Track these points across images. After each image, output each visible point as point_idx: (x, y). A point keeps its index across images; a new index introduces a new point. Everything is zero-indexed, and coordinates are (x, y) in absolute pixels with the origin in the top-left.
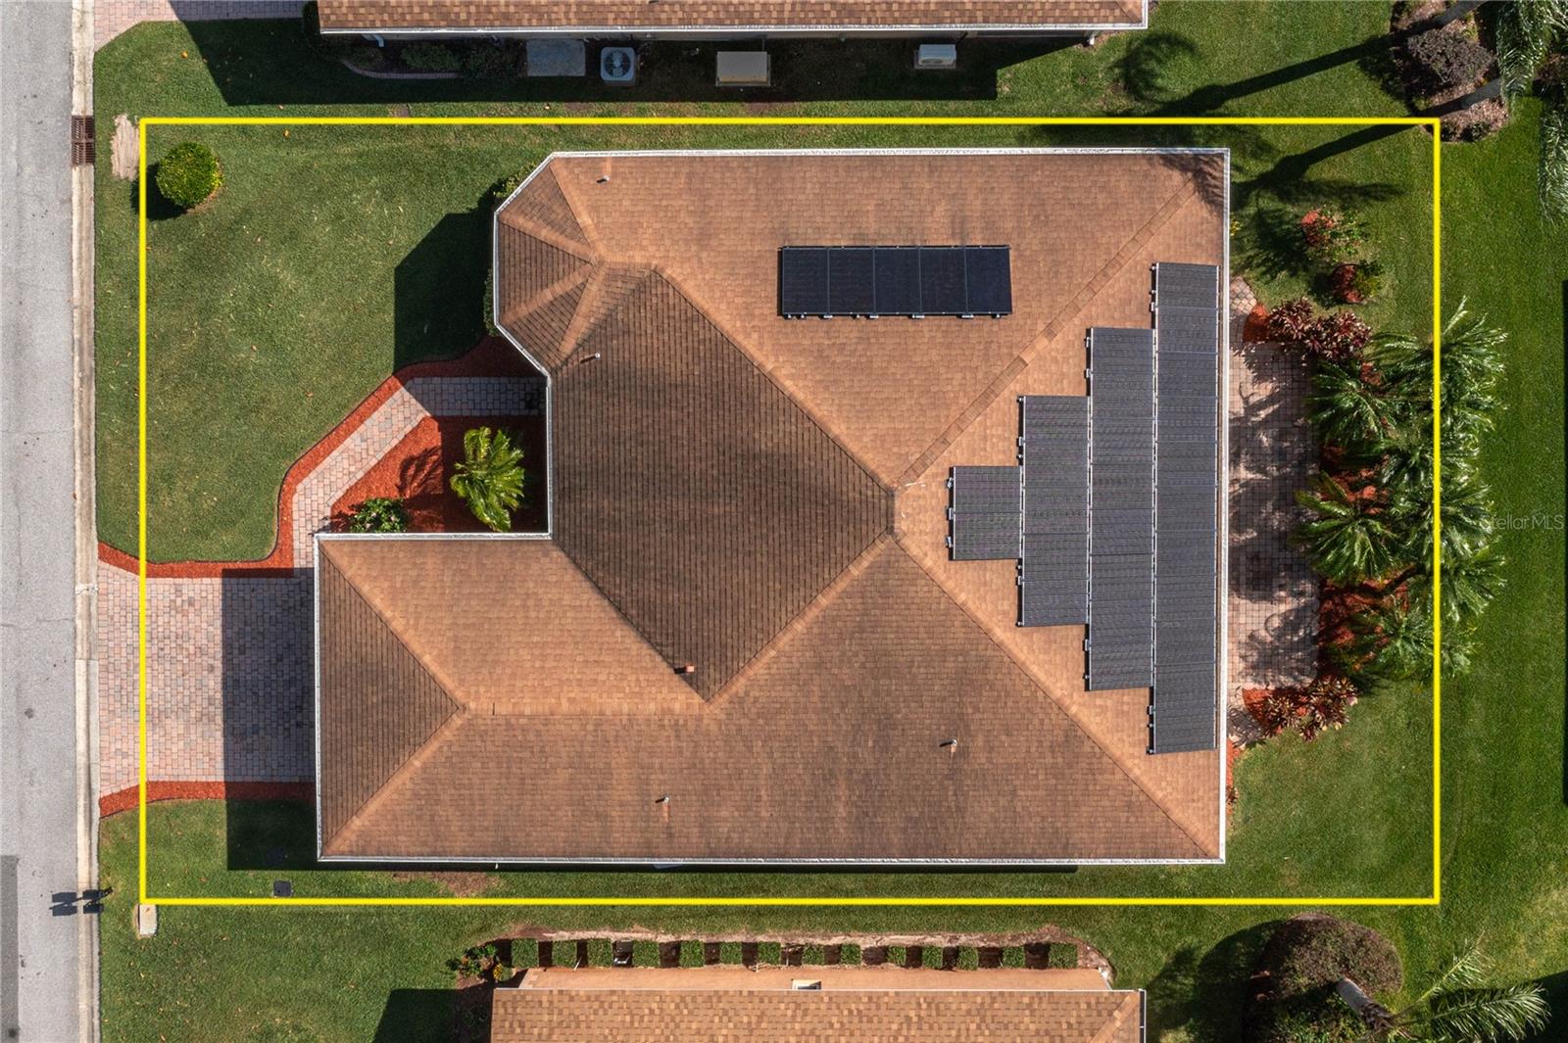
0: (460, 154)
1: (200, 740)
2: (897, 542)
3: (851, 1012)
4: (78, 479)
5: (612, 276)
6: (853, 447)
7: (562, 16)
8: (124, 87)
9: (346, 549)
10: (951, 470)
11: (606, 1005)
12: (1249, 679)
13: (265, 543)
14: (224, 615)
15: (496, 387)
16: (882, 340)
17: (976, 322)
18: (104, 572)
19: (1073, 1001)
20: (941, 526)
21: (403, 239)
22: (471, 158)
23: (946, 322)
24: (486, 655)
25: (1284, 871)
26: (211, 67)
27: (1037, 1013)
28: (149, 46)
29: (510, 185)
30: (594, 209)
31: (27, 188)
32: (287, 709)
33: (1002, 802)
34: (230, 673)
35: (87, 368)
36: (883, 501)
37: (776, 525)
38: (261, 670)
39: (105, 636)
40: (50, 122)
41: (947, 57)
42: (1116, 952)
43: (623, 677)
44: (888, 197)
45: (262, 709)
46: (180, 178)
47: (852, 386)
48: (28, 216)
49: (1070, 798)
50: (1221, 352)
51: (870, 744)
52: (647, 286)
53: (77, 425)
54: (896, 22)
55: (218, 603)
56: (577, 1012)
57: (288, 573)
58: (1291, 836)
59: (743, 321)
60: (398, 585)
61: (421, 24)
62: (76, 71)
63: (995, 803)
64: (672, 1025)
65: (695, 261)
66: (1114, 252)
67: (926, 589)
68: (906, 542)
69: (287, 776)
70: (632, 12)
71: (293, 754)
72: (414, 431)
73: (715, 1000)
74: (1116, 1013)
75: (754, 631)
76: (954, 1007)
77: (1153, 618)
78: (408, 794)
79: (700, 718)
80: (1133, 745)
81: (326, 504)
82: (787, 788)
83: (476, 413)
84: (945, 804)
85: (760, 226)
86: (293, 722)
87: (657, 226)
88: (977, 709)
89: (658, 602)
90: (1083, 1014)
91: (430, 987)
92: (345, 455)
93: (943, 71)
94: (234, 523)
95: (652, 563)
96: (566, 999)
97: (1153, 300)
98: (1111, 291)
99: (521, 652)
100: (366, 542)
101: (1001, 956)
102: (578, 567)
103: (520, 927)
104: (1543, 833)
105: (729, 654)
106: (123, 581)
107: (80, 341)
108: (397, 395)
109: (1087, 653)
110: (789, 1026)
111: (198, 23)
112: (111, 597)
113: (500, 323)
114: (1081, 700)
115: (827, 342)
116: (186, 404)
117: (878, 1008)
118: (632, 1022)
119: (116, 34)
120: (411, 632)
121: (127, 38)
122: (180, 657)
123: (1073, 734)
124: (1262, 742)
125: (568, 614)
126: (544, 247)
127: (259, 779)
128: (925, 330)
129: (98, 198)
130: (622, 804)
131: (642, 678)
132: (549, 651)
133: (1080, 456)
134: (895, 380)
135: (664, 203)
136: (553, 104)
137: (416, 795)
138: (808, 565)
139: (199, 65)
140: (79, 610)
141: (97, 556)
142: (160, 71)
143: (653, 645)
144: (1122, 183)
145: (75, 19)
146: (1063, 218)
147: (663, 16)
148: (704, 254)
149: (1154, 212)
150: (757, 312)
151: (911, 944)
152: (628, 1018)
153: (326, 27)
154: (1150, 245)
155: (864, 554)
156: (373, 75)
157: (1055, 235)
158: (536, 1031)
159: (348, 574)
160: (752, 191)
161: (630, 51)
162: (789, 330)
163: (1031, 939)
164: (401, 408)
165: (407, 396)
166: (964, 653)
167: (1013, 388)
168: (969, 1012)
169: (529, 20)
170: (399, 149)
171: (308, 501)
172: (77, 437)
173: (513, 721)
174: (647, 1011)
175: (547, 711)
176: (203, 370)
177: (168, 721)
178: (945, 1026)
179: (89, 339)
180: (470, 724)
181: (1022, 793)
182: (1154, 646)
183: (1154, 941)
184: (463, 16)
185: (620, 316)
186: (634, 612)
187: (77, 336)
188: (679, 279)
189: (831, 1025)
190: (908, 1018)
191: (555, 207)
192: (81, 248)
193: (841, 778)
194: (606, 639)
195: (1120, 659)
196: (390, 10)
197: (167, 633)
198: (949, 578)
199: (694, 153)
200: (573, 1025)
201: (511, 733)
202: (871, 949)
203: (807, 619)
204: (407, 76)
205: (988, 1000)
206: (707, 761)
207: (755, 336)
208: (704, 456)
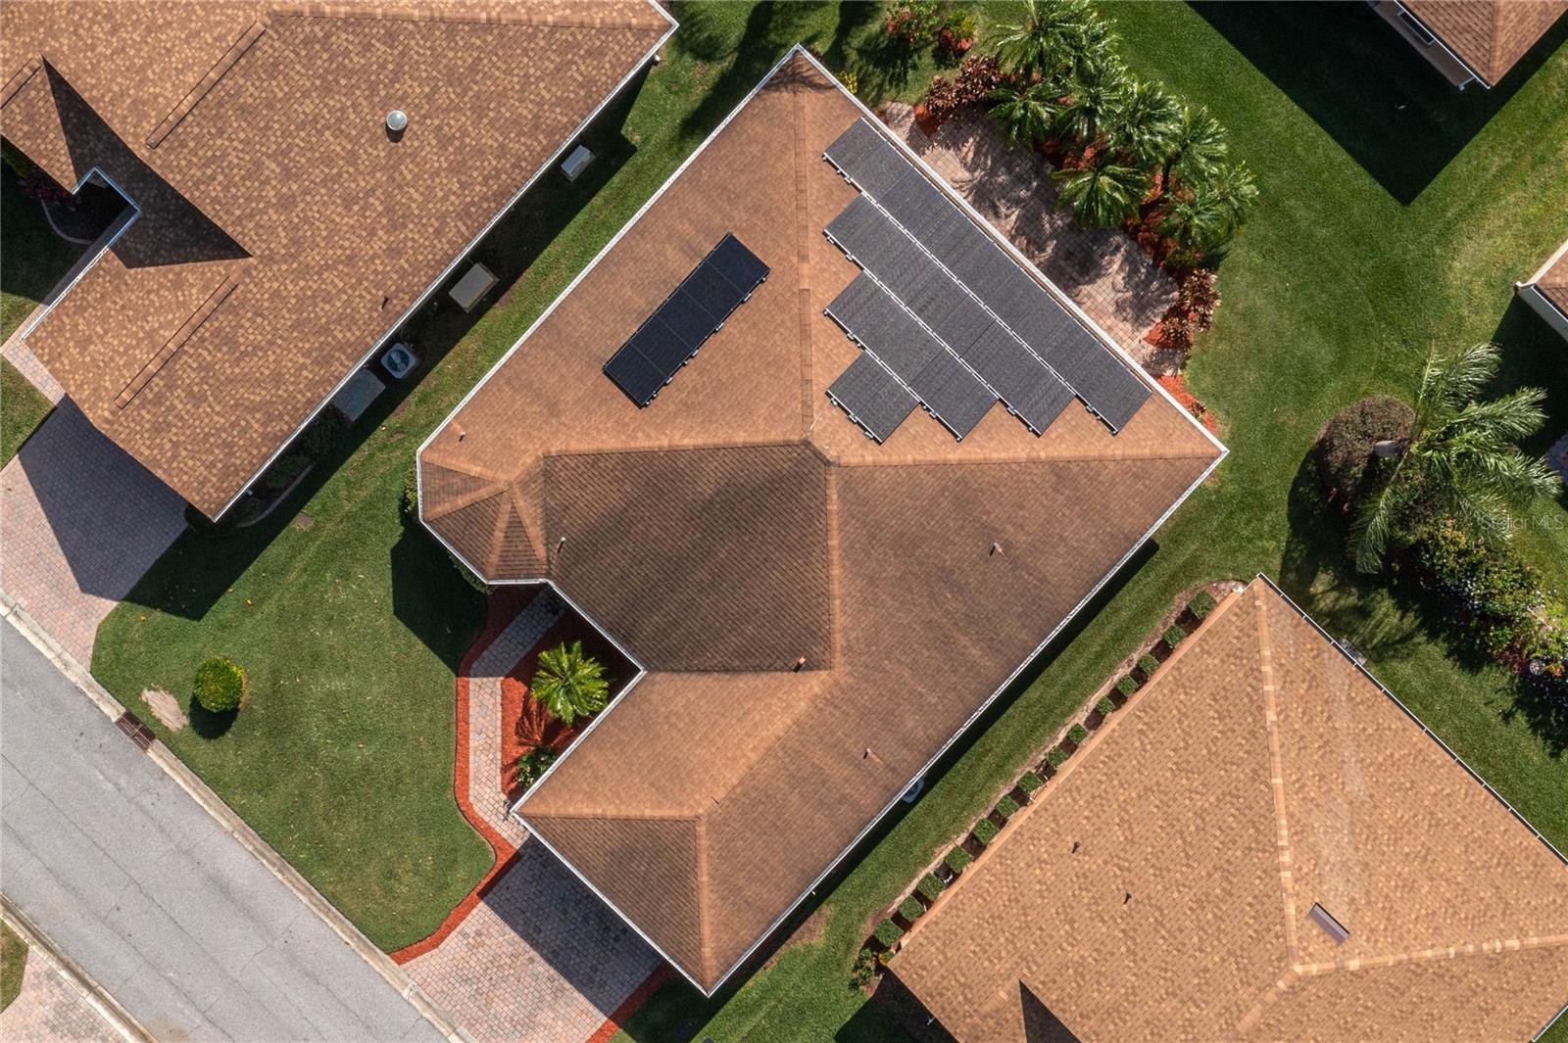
0: (361, 509)
1: (569, 1010)
2: (839, 466)
3: (1104, 762)
4: (338, 931)
5: (524, 485)
6: (759, 439)
7: (341, 368)
8: (127, 675)
9: (536, 800)
10: (827, 394)
11: (960, 906)
12: (1141, 329)
13: (485, 853)
14: (506, 921)
15: (524, 621)
16: (713, 362)
17: (755, 296)
18: (410, 970)
19: (1225, 622)
20: (855, 431)
21: (381, 592)
22: (370, 504)
23: (738, 314)
24: (678, 776)
25: (1283, 419)
26: (165, 610)
27: (1212, 651)
28: (117, 635)
29: (410, 496)
30: (474, 458)
31: (132, 792)
32: (600, 938)
33: (1061, 550)
34: (545, 951)
35: (276, 861)
36: (807, 451)
37: (764, 528)
38: (561, 930)
39: (449, 1007)
40: (106, 740)
41: (584, 156)
42: (1233, 570)
43: (768, 706)
44: (633, 277)
45: (585, 953)
46: (217, 691)
47: (723, 406)
48: (150, 808)
49: (1098, 507)
50: (915, 164)
51: (949, 596)
52: (550, 470)
53: (305, 900)
54: (533, 172)
55: (495, 917)
56: (947, 927)
57: (517, 857)
58: (1264, 395)
59: (624, 433)
60: (588, 789)
61: (266, 458)
62: (90, 695)
63: (1058, 555)
64: (1009, 877)
65: (561, 427)
66: (792, 173)
67: (883, 475)
68: (844, 460)
69: (641, 976)
70: (378, 324)
71: (631, 959)
72: (504, 697)
73: (1019, 838)
74: (1257, 603)
75: (814, 601)
76: (1160, 697)
77: (1035, 355)
78: (719, 903)
79: (837, 684)
80: (1100, 439)
81: (497, 793)
82: (929, 672)
83: (529, 648)
84: (1030, 586)
85: (577, 369)
86: (611, 941)
87: (519, 431)
88: (988, 513)
89: (744, 642)
90: (1238, 624)
91: (854, 1012)
92: (478, 753)
93: (589, 167)
94: (455, 860)
95: (718, 624)
96: (933, 927)
97: (844, 176)
98: (814, 198)
99: (696, 752)
100: (543, 785)
101: (1167, 643)
102: (678, 671)
103: (869, 922)
104: (1411, 236)
105: (814, 628)
106: (427, 963)
107: (256, 849)
108: (472, 686)
109: (1017, 415)
110: (1076, 808)
111: (132, 592)
112: (429, 980)
113: (489, 580)
114: (1042, 445)
115: (683, 396)
116: (355, 820)
117: (1117, 744)
118: (985, 900)
119: (91, 649)
120: (623, 807)
121: (99, 644)
122: (506, 973)
123: (1059, 470)
124: (1188, 358)
125: (702, 703)
126: (468, 510)
127: (627, 996)
128: (731, 330)
129: (180, 755)
130: (846, 780)
131: (780, 695)
132: (712, 735)
133: (895, 309)
134: (744, 376)
135: (510, 413)
136: (385, 423)
137: (724, 899)
138: (804, 531)
139: (158, 615)
140: (418, 1007)
141: (396, 965)
142: (140, 643)
143: (768, 669)
144: (757, 128)
145: (58, 665)
146: (744, 184)
147: (398, 308)
148: (563, 419)
149: (793, 126)
150: (627, 420)
151: (1108, 691)
152: (980, 900)
153: (215, 516)
154: (809, 147)
155: (828, 492)
156: (263, 516)
157: (749, 198)
158: (935, 963)
159: (553, 813)
160: (552, 354)
161: (398, 346)
162: (655, 411)
163: (1176, 614)
164: (482, 692)
165: (477, 680)
166: (945, 489)
167: (814, 312)
168: (1172, 691)
169: (325, 390)
170: (324, 543)
171: (485, 802)
172: (312, 907)
173: (733, 796)
174: (987, 885)
175: (746, 770)
176: (345, 791)
177: (538, 1018)
178: (1166, 713)
179: (259, 843)
180: (712, 825)
181: (1067, 534)
182: (1052, 371)
183: (1249, 540)
184: (285, 428)
185: (552, 504)
186: (738, 663)
187: (250, 848)
188: (564, 448)
189: (1100, 781)
190: (1141, 731)
191: (451, 481)
192: (199, 795)
193: (955, 634)
194: (737, 695)
195: (1041, 398)
196: (240, 468)
197: (484, 966)
198: (890, 455)
199: (497, 366)
200: (953, 937)
201: (740, 804)
202: (1088, 719)
203: (835, 562)
204: (284, 496)
205: (1176, 673)
206: (868, 704)
207: (640, 434)
208: (682, 532)
